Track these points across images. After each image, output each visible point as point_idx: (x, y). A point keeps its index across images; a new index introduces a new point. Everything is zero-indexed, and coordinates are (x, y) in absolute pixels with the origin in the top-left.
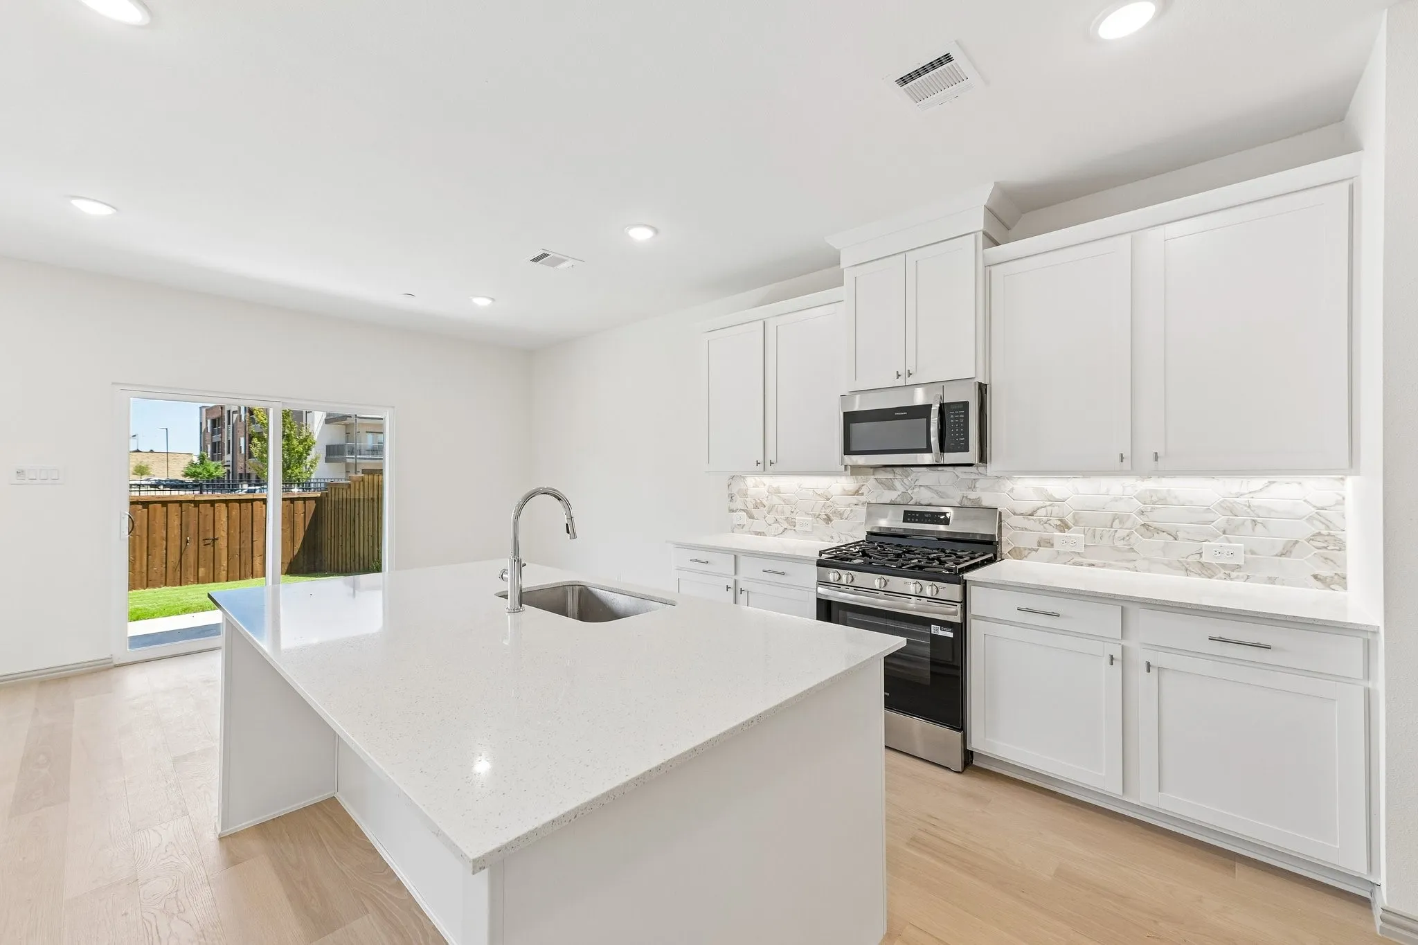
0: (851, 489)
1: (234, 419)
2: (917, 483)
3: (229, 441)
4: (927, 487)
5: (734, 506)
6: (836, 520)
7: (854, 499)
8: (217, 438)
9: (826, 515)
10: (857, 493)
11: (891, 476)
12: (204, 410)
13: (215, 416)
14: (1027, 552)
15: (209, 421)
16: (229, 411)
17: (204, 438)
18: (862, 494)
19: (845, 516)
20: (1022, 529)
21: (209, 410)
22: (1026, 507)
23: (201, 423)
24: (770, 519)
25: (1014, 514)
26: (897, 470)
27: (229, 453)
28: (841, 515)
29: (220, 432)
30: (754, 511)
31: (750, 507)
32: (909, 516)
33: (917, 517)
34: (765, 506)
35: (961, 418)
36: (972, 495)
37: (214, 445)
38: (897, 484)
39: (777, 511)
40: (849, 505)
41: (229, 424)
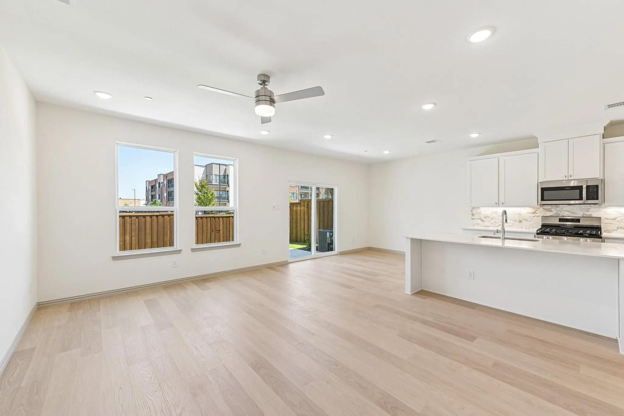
0: (532, 211)
1: (161, 185)
2: (562, 210)
3: (159, 194)
4: (568, 211)
5: (474, 217)
6: (524, 222)
7: (534, 215)
8: (153, 193)
9: (520, 220)
10: (534, 213)
11: (551, 207)
12: (148, 182)
13: (153, 184)
14: (612, 231)
15: (150, 187)
16: (159, 183)
17: (148, 193)
18: (537, 213)
19: (528, 220)
20: (610, 224)
21: (150, 182)
22: (613, 217)
23: (146, 187)
24: (493, 221)
25: (607, 219)
26: (553, 206)
27: (159, 199)
28: (527, 220)
29: (155, 191)
30: (484, 219)
31: (482, 218)
32: (560, 220)
33: (565, 220)
34: (489, 217)
35: (595, 190)
36: (588, 213)
37: (152, 196)
38: (553, 210)
39: (496, 219)
40: (531, 217)
41: (159, 187)
